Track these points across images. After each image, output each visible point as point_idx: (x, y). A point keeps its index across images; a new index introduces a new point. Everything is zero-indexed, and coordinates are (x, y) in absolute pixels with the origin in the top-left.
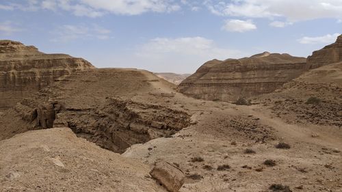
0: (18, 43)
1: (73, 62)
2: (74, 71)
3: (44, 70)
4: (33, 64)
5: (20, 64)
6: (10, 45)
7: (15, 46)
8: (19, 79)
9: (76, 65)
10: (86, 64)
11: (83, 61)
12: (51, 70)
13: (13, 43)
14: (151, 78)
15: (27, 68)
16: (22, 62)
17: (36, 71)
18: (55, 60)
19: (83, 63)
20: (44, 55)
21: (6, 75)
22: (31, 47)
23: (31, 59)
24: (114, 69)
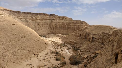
0: (67, 17)
1: (82, 22)
2: (82, 25)
3: (74, 25)
4: (71, 23)
5: (68, 23)
6: (65, 18)
7: (66, 18)
8: (67, 27)
9: (83, 24)
10: (86, 23)
11: (85, 22)
12: (76, 25)
13: (66, 17)
14: (113, 28)
15: (69, 24)
16: (68, 22)
17: (72, 25)
18: (77, 22)
19: (85, 23)
20: (74, 20)
21: (64, 26)
22: (70, 18)
23: (70, 21)
24: (101, 25)
